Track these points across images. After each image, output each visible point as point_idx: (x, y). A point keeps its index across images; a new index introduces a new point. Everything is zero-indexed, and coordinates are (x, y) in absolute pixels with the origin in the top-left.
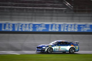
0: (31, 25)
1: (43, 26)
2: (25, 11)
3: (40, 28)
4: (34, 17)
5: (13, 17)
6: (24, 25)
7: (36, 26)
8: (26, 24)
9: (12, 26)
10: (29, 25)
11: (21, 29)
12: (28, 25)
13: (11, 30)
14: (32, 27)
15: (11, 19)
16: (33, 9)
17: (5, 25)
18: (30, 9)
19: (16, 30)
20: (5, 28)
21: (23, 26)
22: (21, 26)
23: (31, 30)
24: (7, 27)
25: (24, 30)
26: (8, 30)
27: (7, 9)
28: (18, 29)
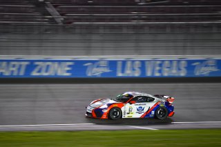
0: (183, 62)
1: (211, 63)
2: (168, 30)
3: (203, 69)
4: (189, 44)
5: (141, 44)
6: (167, 62)
7: (195, 64)
8: (171, 61)
9: (140, 66)
10: (179, 61)
11: (160, 71)
12: (175, 64)
13: (137, 74)
14: (186, 68)
15: (138, 50)
16: (188, 26)
17: (124, 63)
18: (180, 27)
19: (149, 74)
20: (123, 71)
21: (163, 65)
22: (160, 65)
23: (183, 74)
24: (129, 68)
25: (166, 75)
26: (131, 75)
27: (128, 27)
28: (153, 73)
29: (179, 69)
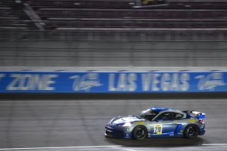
0: (185, 75)
1: (216, 76)
2: (168, 38)
3: (208, 83)
4: (191, 54)
6: (166, 75)
7: (198, 77)
8: (171, 74)
9: (135, 79)
10: (180, 74)
11: (159, 85)
12: (175, 77)
13: (132, 89)
14: (188, 81)
15: (133, 61)
17: (117, 75)
19: (146, 88)
21: (163, 79)
22: (159, 78)
23: (185, 88)
24: (123, 82)
25: (165, 89)
26: (125, 90)
28: (151, 87)
29: (181, 83)
